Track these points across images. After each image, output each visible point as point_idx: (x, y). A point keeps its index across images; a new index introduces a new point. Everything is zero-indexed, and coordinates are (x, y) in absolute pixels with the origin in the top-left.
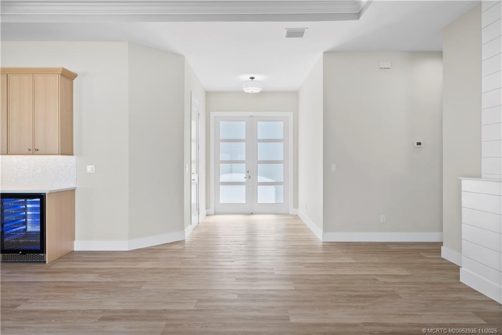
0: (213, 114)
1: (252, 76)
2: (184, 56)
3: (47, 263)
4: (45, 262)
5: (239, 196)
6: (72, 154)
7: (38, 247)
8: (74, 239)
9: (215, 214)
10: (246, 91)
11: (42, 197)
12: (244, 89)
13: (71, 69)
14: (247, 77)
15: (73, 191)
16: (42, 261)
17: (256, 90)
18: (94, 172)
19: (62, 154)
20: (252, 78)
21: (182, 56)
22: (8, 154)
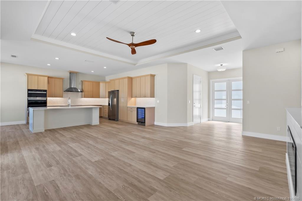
0: (211, 81)
1: (222, 64)
2: (187, 63)
4: (145, 126)
5: (223, 114)
6: (154, 97)
7: (143, 122)
8: (155, 121)
9: (212, 120)
10: (219, 71)
12: (218, 70)
13: (153, 73)
14: (219, 65)
15: (154, 108)
17: (224, 70)
18: (159, 102)
19: (151, 97)
20: (222, 65)
21: (186, 63)
22: (140, 97)
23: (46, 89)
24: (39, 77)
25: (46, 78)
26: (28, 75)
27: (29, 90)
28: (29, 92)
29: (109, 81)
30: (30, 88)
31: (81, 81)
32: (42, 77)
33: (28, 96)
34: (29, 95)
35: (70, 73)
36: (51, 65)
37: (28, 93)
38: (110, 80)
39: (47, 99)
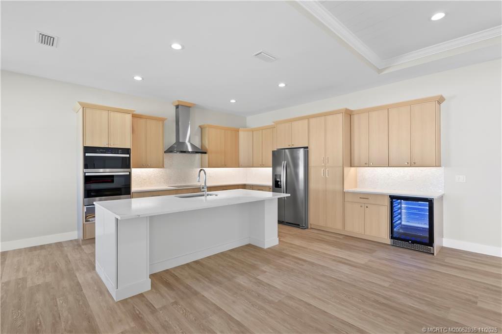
3: (435, 254)
4: (433, 254)
6: (440, 166)
7: (427, 241)
8: (443, 237)
11: (430, 202)
16: (429, 252)
18: (465, 181)
22: (389, 166)
23: (129, 147)
24: (112, 114)
25: (128, 117)
26: (85, 107)
27: (87, 149)
28: (87, 155)
29: (273, 124)
30: (89, 144)
31: (200, 126)
32: (119, 115)
34: (89, 163)
35: (177, 107)
36: (143, 79)
37: (86, 158)
38: (274, 122)
39: (130, 173)
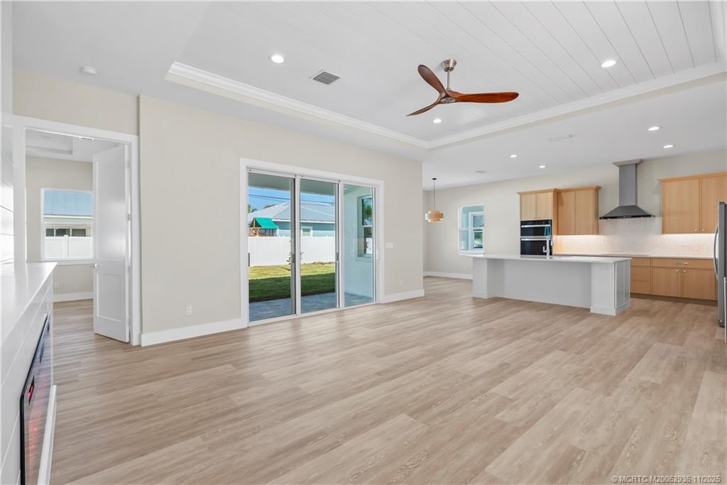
23: (550, 218)
24: (539, 194)
25: (551, 194)
26: (521, 194)
27: (523, 223)
28: (522, 226)
30: (524, 219)
32: (543, 194)
33: (522, 234)
34: (524, 232)
35: (620, 167)
37: (522, 229)
